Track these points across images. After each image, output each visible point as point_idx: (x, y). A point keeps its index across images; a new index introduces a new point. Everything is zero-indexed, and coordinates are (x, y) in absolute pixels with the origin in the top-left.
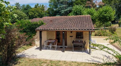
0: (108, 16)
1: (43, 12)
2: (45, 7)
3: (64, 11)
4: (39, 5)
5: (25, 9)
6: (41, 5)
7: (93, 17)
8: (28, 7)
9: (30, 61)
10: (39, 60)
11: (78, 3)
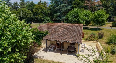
0: (101, 20)
1: (45, 8)
2: (47, 4)
3: (64, 9)
4: (42, 2)
5: (30, 6)
6: (44, 2)
7: (88, 19)
8: (32, 4)
9: (41, 61)
10: (47, 61)
11: (77, 2)
